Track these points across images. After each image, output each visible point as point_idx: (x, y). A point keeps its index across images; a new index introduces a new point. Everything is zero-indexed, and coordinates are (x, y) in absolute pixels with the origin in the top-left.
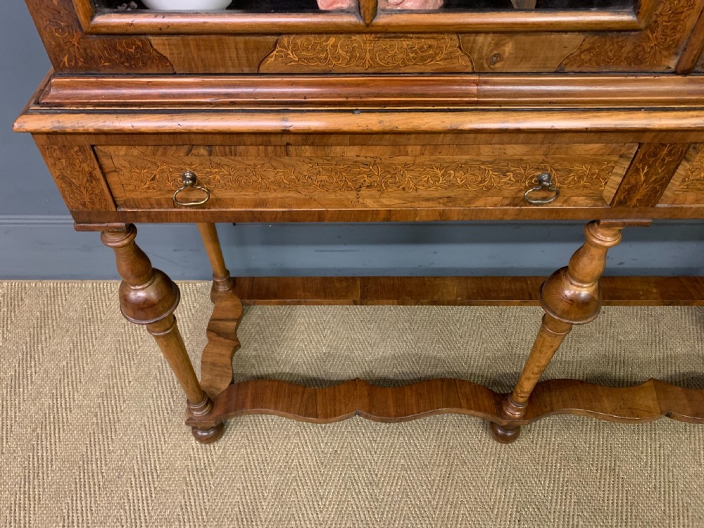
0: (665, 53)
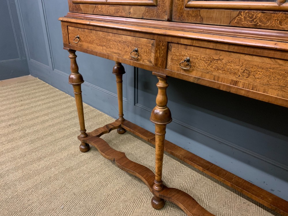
0: (164, 14)
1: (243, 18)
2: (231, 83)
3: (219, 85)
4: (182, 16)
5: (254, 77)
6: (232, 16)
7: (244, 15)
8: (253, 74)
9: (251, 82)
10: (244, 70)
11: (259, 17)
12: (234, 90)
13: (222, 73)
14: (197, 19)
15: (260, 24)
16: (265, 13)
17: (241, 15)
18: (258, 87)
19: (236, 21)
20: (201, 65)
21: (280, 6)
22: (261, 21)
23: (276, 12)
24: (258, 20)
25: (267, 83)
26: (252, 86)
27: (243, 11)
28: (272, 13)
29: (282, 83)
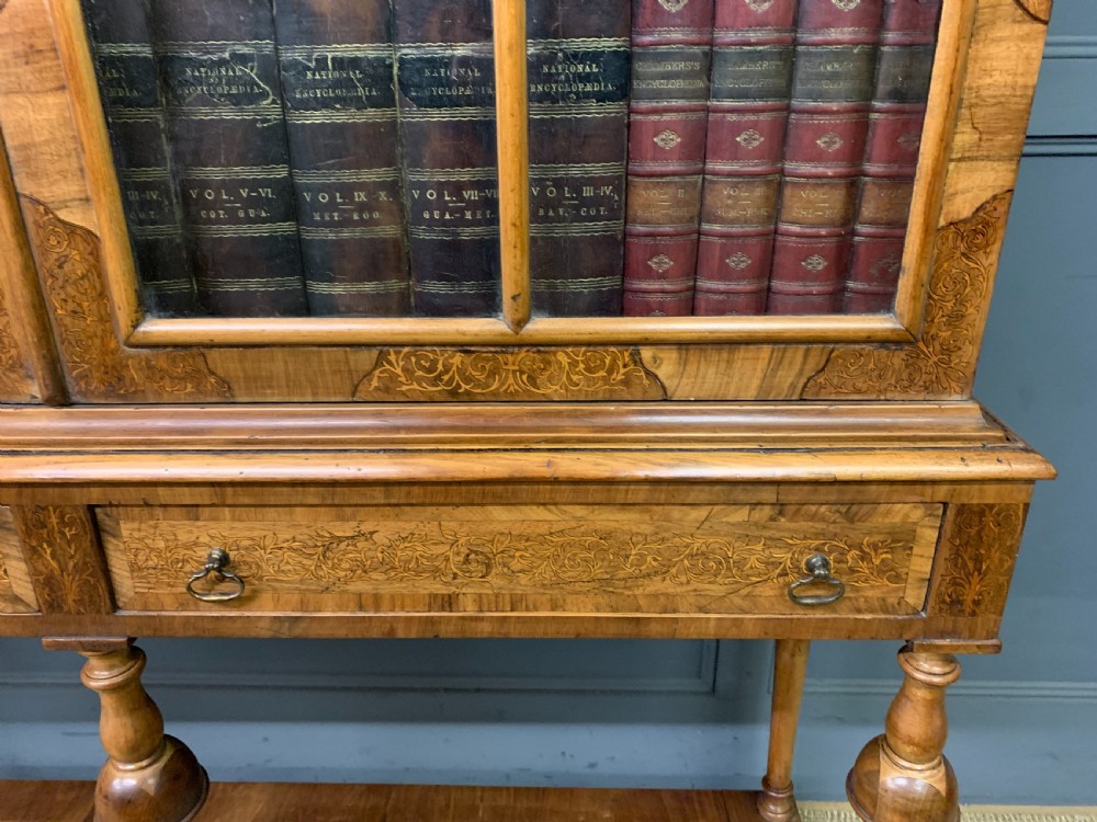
0: (13, 376)
1: (399, 371)
2: (430, 605)
3: (388, 625)
4: (119, 380)
5: (505, 570)
6: (353, 368)
7: (401, 363)
8: (501, 561)
9: (500, 588)
10: (468, 555)
11: (458, 367)
12: (452, 628)
13: (388, 579)
14: (202, 388)
15: (468, 387)
16: (473, 352)
17: (390, 363)
18: (531, 598)
19: (375, 383)
20: (289, 567)
21: (517, 333)
22: (467, 380)
23: (510, 350)
24: (457, 377)
25: (554, 579)
26: (508, 599)
27: (391, 350)
28: (496, 352)
29: (598, 571)
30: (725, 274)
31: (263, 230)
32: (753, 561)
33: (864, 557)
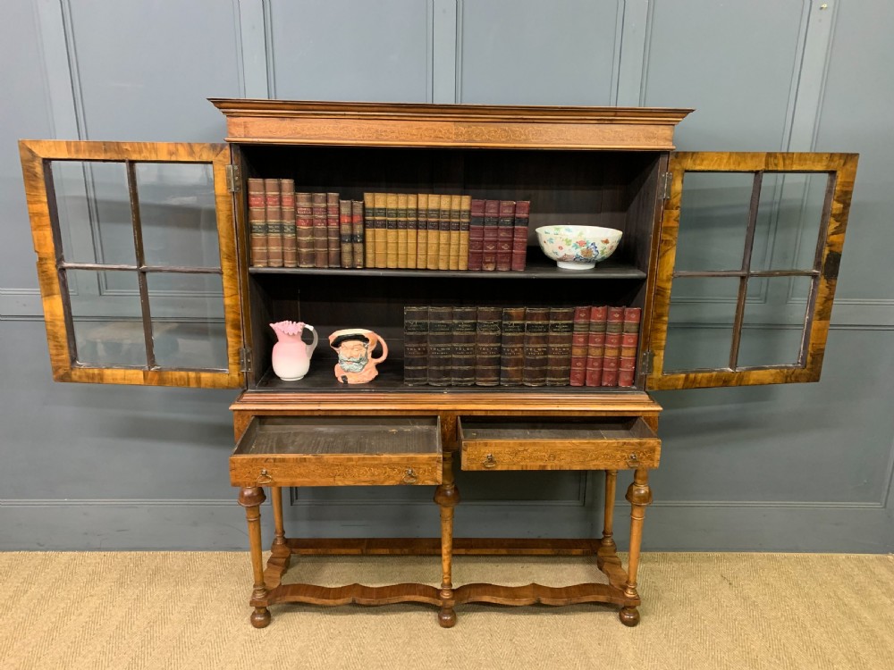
29: (581, 459)
30: (593, 366)
31: (494, 356)
32: (618, 456)
33: (644, 454)
